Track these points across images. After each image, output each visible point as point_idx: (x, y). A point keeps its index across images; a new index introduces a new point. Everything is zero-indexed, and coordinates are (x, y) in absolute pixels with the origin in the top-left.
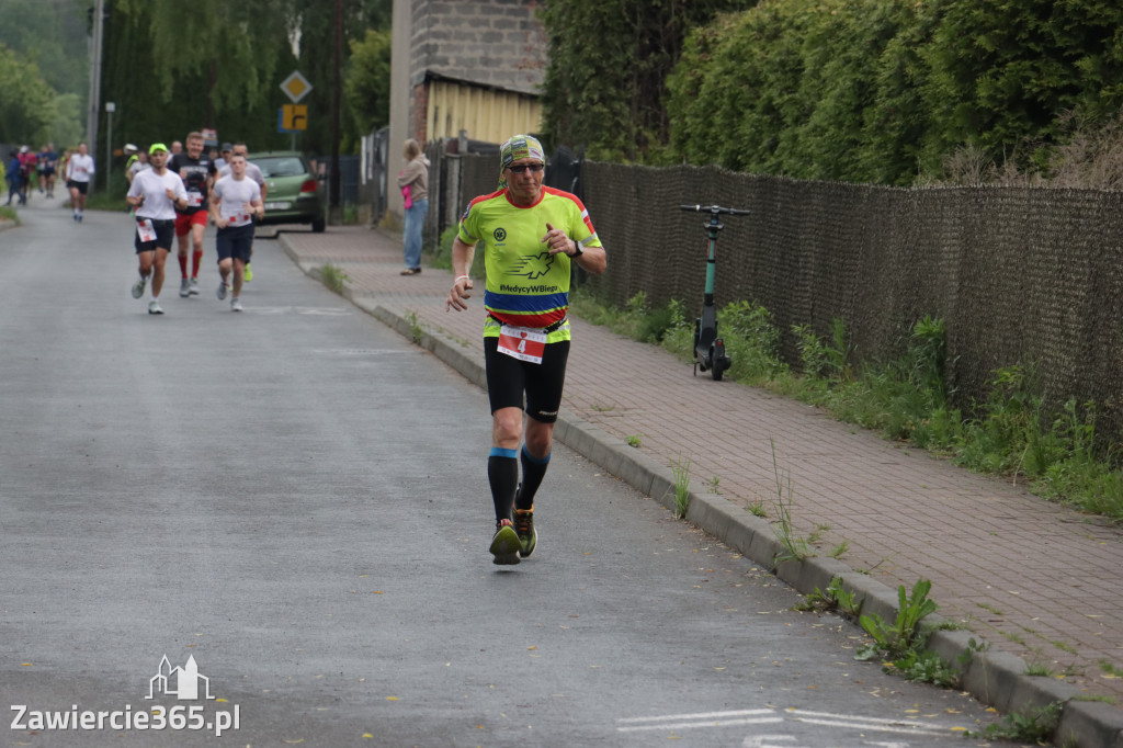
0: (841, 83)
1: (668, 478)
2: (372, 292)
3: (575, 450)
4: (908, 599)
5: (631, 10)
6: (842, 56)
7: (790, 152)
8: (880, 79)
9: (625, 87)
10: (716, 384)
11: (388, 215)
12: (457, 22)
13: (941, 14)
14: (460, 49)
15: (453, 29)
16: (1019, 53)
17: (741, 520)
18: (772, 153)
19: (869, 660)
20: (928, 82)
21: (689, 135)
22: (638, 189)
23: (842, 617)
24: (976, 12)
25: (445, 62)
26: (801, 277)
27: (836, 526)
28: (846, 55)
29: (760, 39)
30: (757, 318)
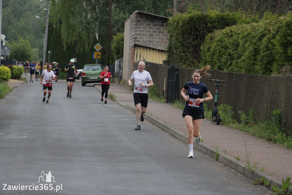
0: (250, 49)
1: (212, 150)
2: (123, 101)
4: (285, 182)
5: (191, 29)
6: (250, 42)
7: (236, 66)
8: (261, 48)
9: (189, 48)
10: (218, 126)
11: (122, 81)
12: (142, 31)
13: (278, 31)
14: (143, 38)
15: (141, 33)
17: (234, 161)
18: (230, 66)
20: (274, 49)
21: (207, 61)
23: (265, 187)
24: (288, 31)
25: (139, 41)
26: (240, 98)
27: (259, 163)
28: (251, 41)
29: (227, 37)
30: (228, 109)
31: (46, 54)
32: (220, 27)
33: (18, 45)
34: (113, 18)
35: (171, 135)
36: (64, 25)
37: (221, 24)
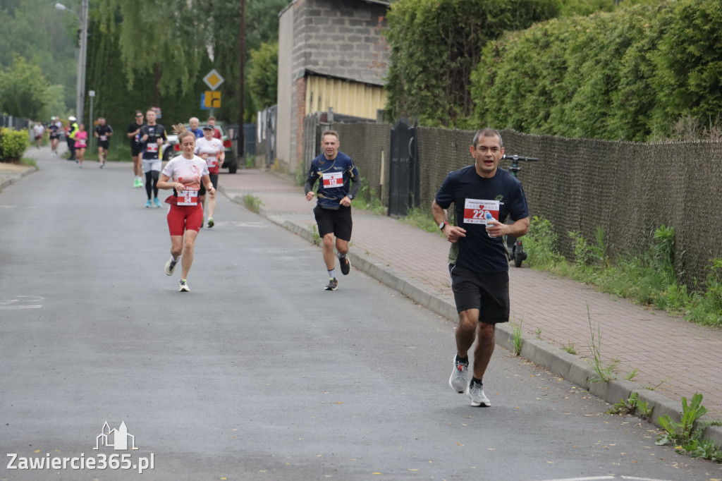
0: (595, 76)
1: (505, 330)
2: (279, 212)
3: (436, 313)
4: (689, 406)
5: (445, 29)
6: (594, 59)
7: (559, 121)
8: (621, 74)
9: (441, 79)
10: (518, 269)
11: (276, 162)
12: (324, 37)
13: (662, 32)
14: (326, 55)
15: (321, 42)
16: (716, 56)
17: (561, 357)
18: (546, 121)
19: (665, 445)
21: (487, 110)
22: (456, 144)
23: (639, 418)
24: (687, 31)
25: (316, 63)
26: (572, 201)
27: (623, 360)
28: (597, 58)
29: (536, 48)
30: (543, 227)
31: (83, 100)
32: (518, 24)
33: (11, 78)
34: (251, 7)
35: (401, 296)
36: (126, 25)
37: (521, 16)
